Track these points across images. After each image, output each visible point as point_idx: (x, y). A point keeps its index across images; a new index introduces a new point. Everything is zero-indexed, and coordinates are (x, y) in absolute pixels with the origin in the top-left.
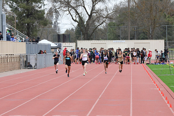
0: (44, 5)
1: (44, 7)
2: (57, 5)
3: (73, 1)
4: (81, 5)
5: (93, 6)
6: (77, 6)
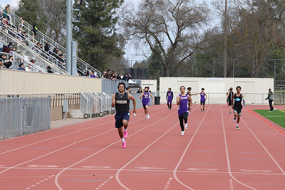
0: (115, 30)
2: (131, 29)
3: (152, 25)
4: (162, 30)
5: (179, 32)
6: (157, 32)
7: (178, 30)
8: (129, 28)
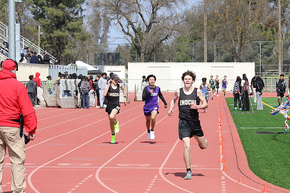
0: (82, 10)
1: (81, 14)
2: (100, 10)
3: (124, 5)
4: (135, 11)
5: (153, 13)
6: (129, 13)
7: (153, 10)
8: (98, 9)
